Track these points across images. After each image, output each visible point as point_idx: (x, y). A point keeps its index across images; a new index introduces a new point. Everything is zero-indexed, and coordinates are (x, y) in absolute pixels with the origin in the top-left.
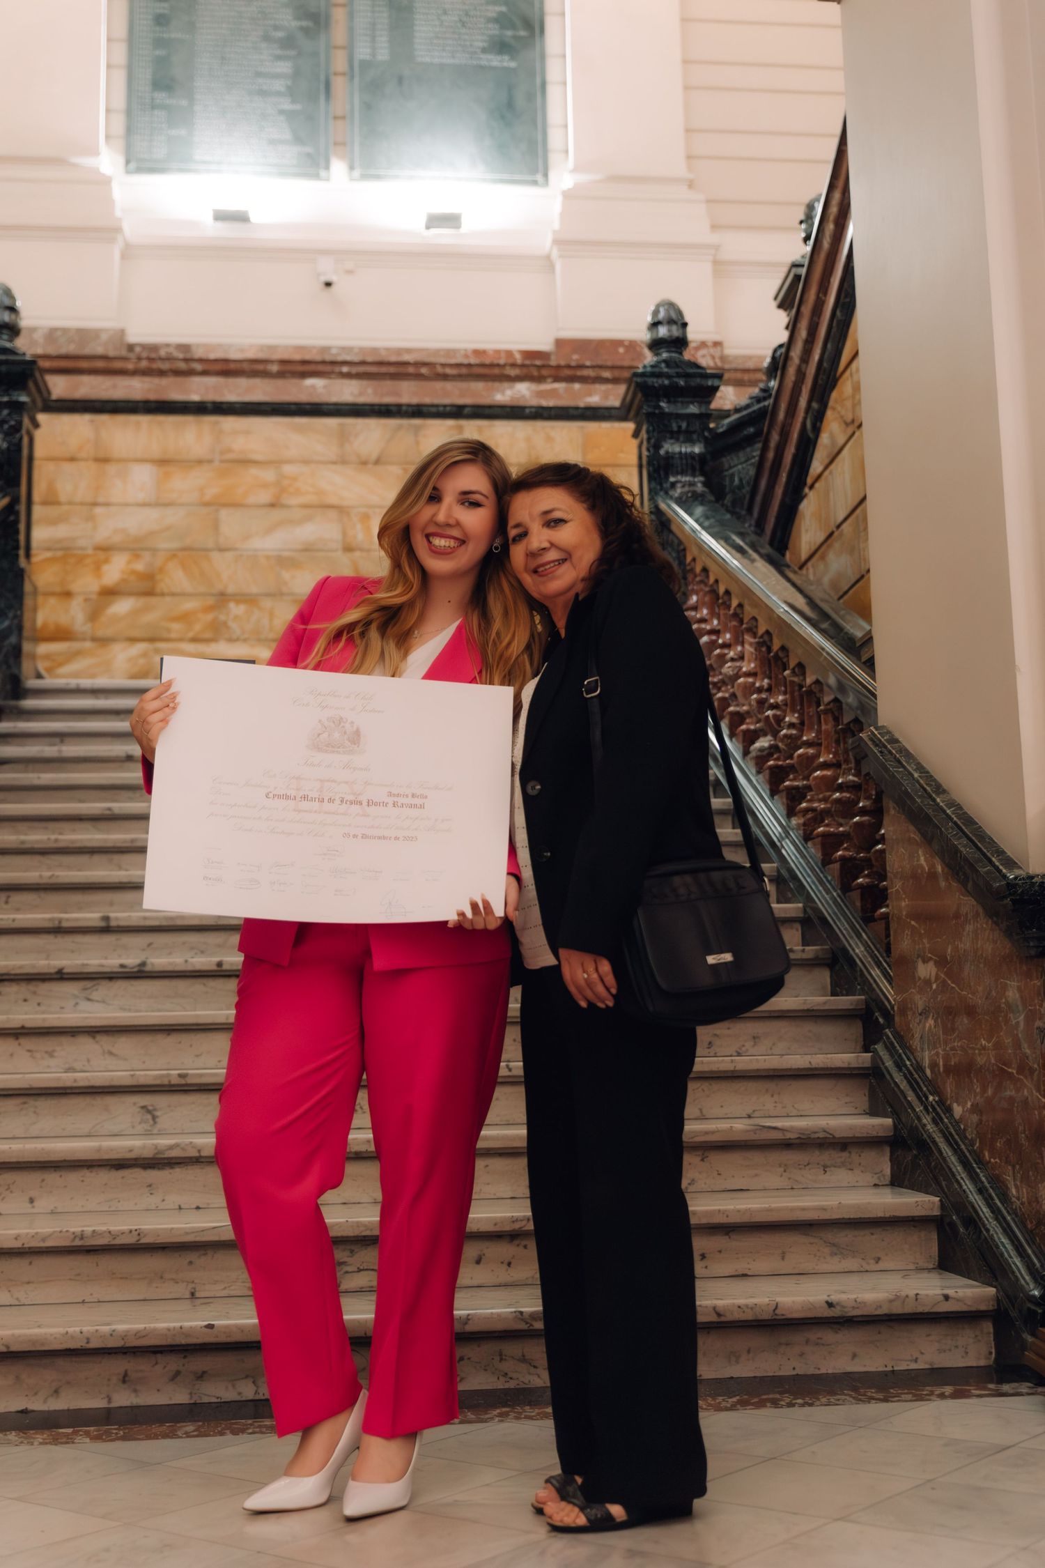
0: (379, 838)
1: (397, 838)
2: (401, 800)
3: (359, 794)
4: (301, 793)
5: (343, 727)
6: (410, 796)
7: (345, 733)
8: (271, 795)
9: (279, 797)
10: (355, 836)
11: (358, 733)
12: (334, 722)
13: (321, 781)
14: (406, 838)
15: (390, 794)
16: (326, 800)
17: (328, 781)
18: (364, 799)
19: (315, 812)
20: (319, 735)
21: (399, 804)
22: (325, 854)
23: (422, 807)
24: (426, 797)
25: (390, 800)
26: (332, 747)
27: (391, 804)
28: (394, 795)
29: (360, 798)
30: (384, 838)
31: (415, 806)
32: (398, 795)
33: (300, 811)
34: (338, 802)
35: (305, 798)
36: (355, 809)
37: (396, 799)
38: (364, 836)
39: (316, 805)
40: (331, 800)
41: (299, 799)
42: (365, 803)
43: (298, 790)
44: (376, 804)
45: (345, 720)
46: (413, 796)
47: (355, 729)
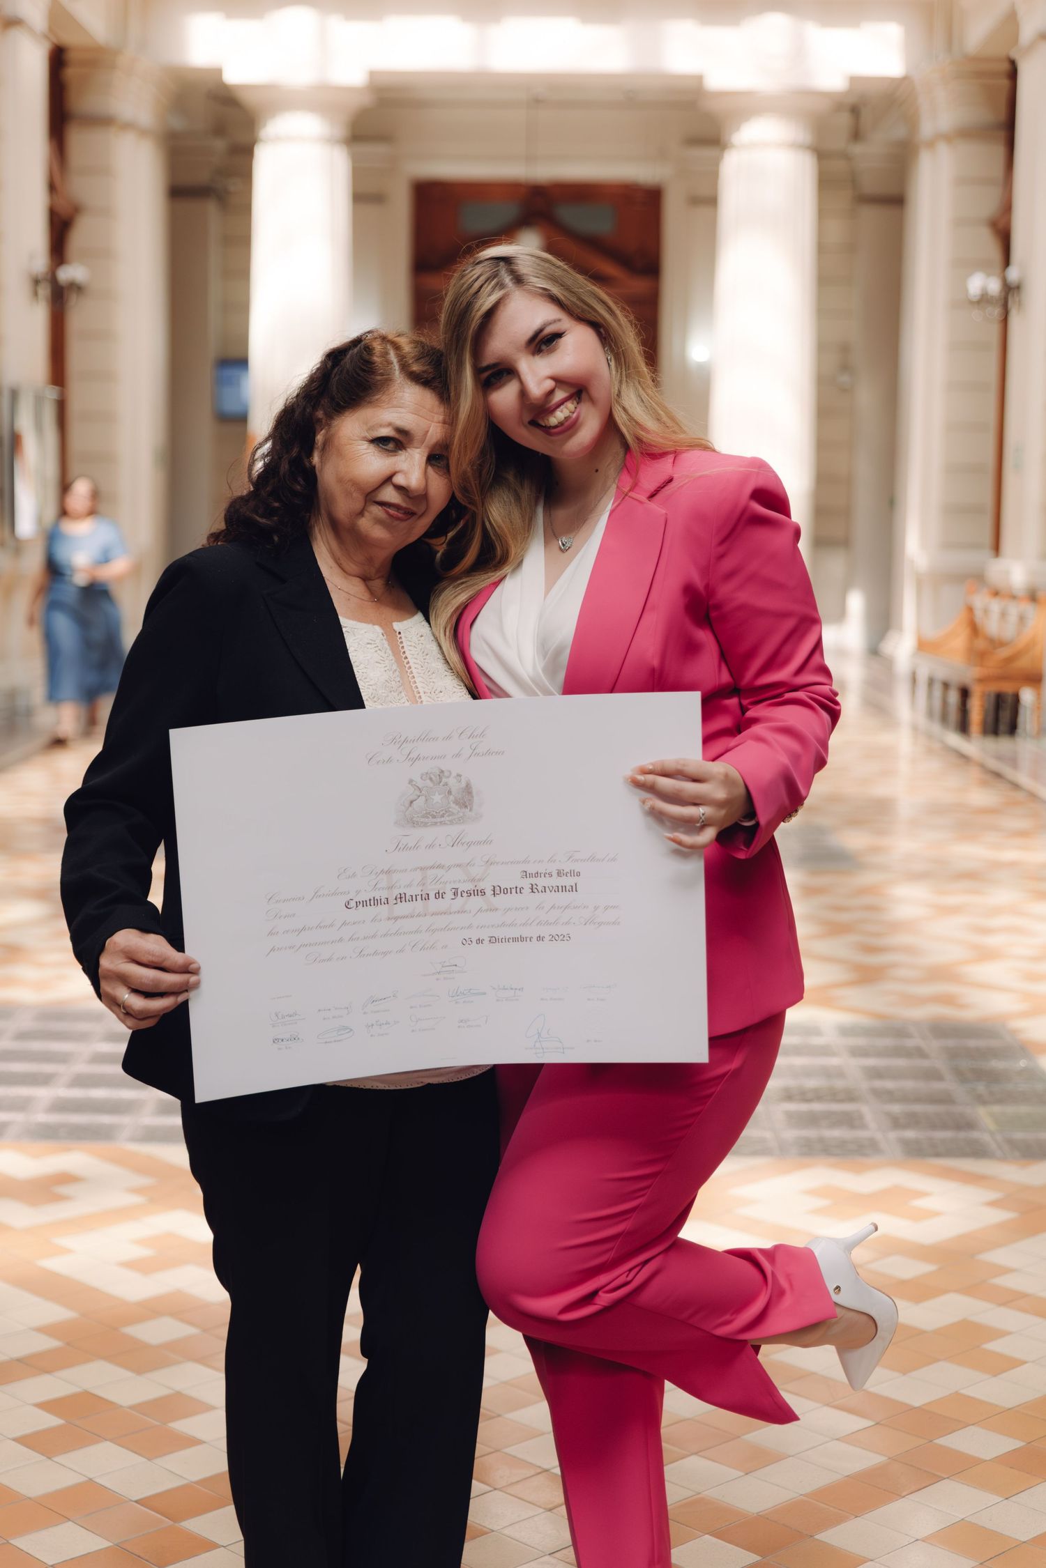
0: (515, 940)
1: (540, 938)
2: (541, 882)
3: (479, 880)
4: (396, 892)
5: (446, 784)
6: (554, 874)
7: (450, 792)
8: (353, 904)
9: (364, 903)
10: (479, 941)
11: (468, 789)
12: (431, 779)
13: (422, 869)
14: (553, 938)
15: (525, 874)
16: (432, 896)
17: (433, 867)
18: (487, 886)
19: (419, 915)
20: (411, 802)
21: (540, 888)
22: (439, 973)
23: (574, 888)
24: (578, 874)
25: (525, 884)
26: (434, 817)
27: (527, 890)
28: (531, 875)
29: (481, 886)
30: (522, 939)
31: (564, 889)
32: (537, 875)
33: (396, 919)
34: (449, 895)
35: (401, 898)
36: (476, 901)
37: (533, 881)
38: (493, 940)
39: (419, 905)
40: (439, 895)
41: (392, 901)
42: (489, 892)
43: (390, 888)
44: (506, 891)
45: (446, 774)
46: (559, 874)
47: (463, 784)
